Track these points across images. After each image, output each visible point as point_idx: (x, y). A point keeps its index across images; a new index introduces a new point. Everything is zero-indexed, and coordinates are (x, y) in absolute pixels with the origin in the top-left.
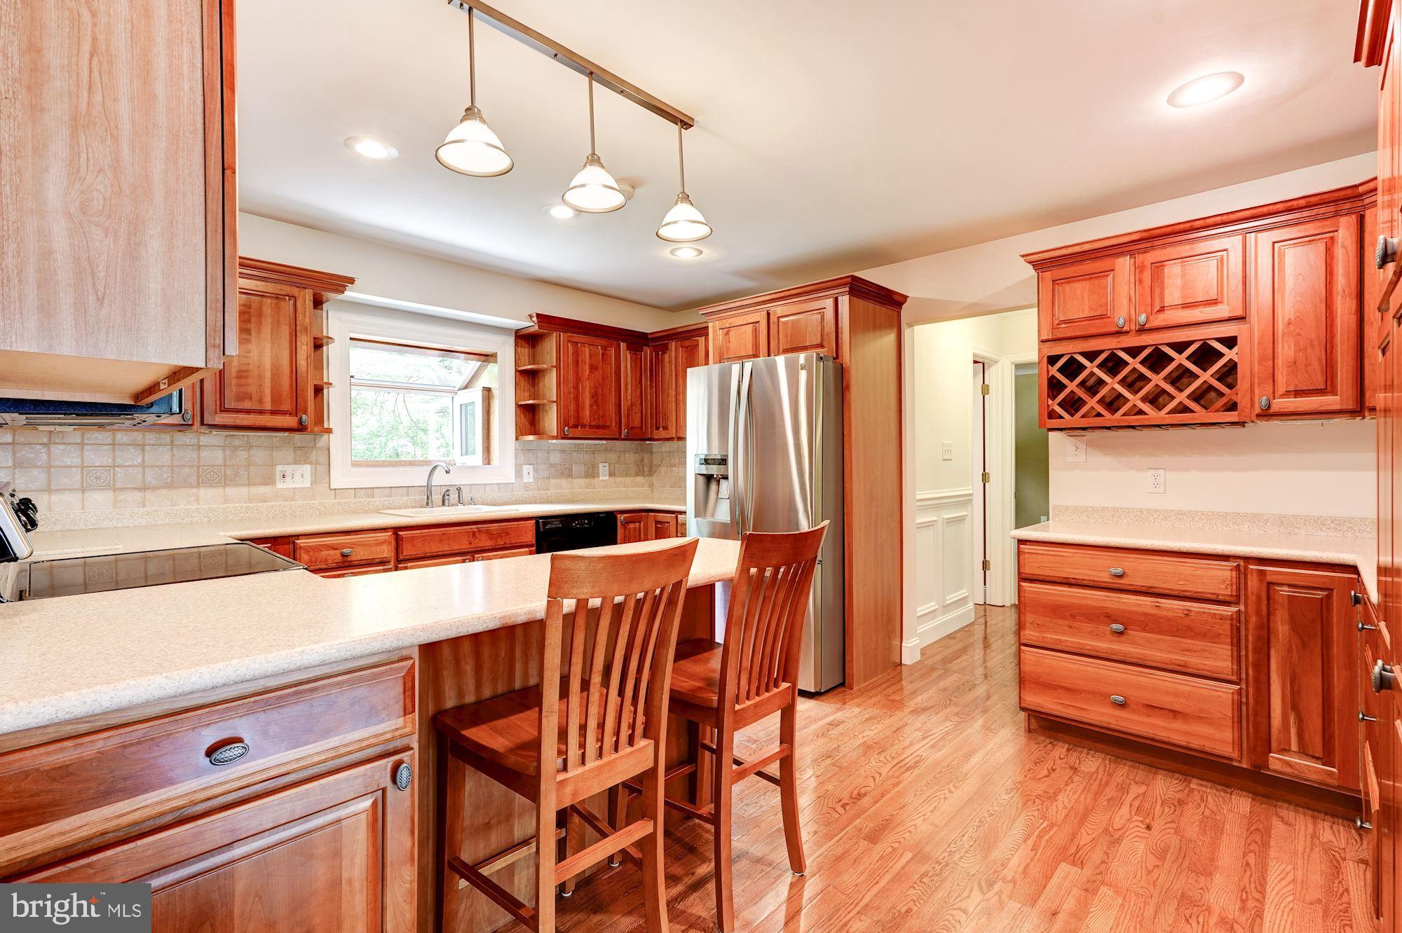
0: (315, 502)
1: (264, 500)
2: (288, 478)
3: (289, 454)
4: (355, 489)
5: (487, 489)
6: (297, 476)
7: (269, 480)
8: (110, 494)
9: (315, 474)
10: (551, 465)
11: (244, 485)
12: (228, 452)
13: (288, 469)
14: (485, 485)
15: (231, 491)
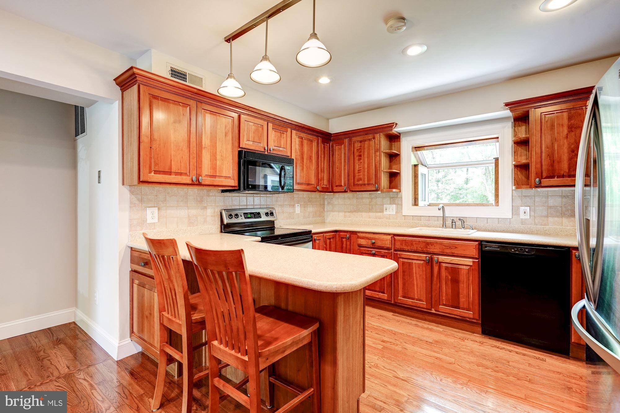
0: (397, 220)
1: (380, 218)
2: (388, 210)
3: (387, 200)
4: (413, 216)
5: (488, 221)
6: (391, 209)
7: (382, 211)
8: (343, 213)
9: (397, 209)
10: (550, 207)
11: (374, 212)
12: (370, 200)
13: (388, 206)
14: (487, 218)
15: (372, 214)
